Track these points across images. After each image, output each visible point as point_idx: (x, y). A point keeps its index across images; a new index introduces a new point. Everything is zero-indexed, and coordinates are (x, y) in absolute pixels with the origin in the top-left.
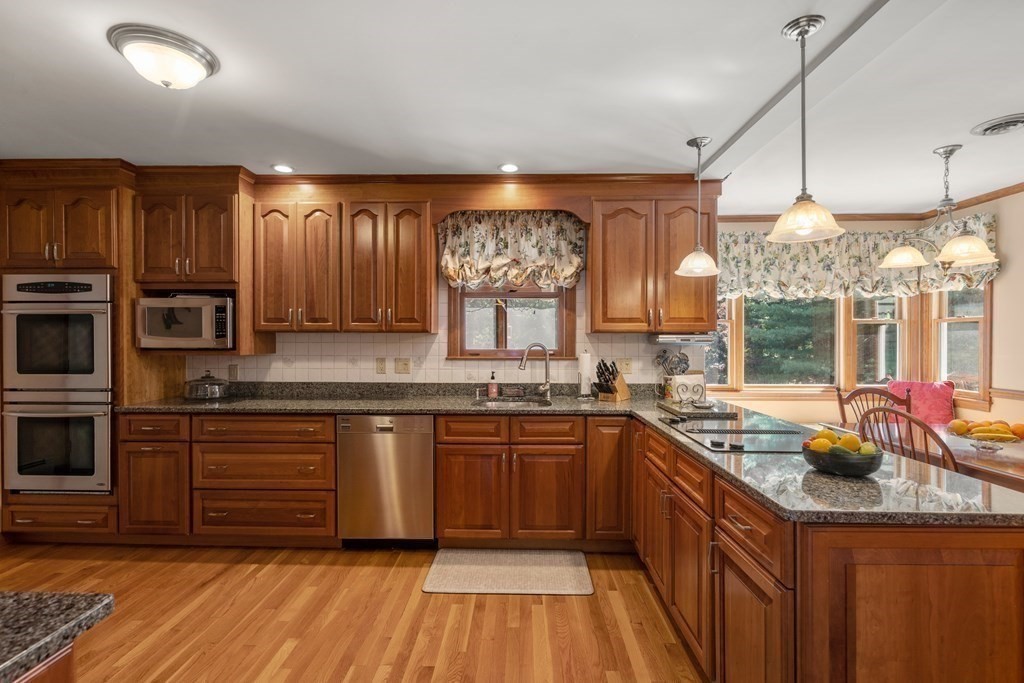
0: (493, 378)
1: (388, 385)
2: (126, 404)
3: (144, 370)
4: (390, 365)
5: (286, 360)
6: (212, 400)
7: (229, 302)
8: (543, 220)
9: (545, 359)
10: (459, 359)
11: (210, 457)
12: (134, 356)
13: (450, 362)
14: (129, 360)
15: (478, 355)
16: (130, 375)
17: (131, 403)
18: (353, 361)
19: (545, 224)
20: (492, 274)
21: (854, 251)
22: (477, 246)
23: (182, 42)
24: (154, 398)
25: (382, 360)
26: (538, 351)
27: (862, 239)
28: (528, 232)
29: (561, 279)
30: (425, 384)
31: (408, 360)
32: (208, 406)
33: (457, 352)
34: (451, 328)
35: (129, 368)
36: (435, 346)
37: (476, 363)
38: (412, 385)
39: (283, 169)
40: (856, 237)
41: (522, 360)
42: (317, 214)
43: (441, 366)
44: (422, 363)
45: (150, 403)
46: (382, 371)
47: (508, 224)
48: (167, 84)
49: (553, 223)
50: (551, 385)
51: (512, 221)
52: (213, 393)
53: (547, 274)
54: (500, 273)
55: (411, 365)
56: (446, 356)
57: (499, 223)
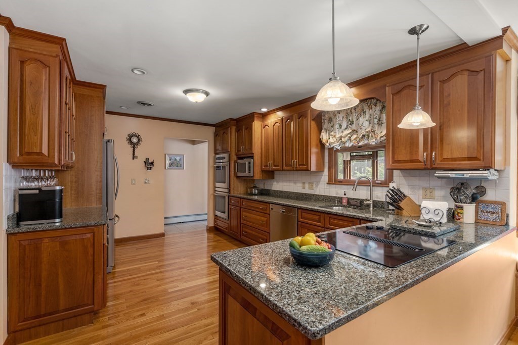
0: (345, 194)
1: (305, 194)
2: (232, 193)
3: (238, 183)
4: (307, 185)
5: (277, 182)
6: (255, 195)
7: (252, 161)
8: (372, 104)
9: (370, 186)
10: (334, 184)
11: (244, 213)
12: (235, 178)
13: (329, 185)
14: (233, 180)
15: (342, 182)
16: (234, 184)
17: (234, 194)
18: (295, 183)
19: (373, 107)
20: (343, 139)
22: (337, 126)
23: (197, 91)
24: (242, 192)
25: (304, 183)
26: (366, 181)
28: (365, 113)
29: (379, 138)
30: (318, 195)
31: (313, 183)
32: (254, 197)
33: (332, 180)
34: (330, 168)
35: (233, 182)
36: (323, 177)
37: (340, 186)
38: (314, 195)
39: (264, 110)
41: (354, 185)
42: (277, 124)
43: (326, 187)
44: (318, 185)
45: (240, 194)
46: (304, 188)
48: (196, 102)
49: (378, 105)
50: (374, 201)
52: (255, 192)
53: (372, 136)
54: (347, 138)
55: (314, 186)
56: (327, 182)
57: (349, 111)
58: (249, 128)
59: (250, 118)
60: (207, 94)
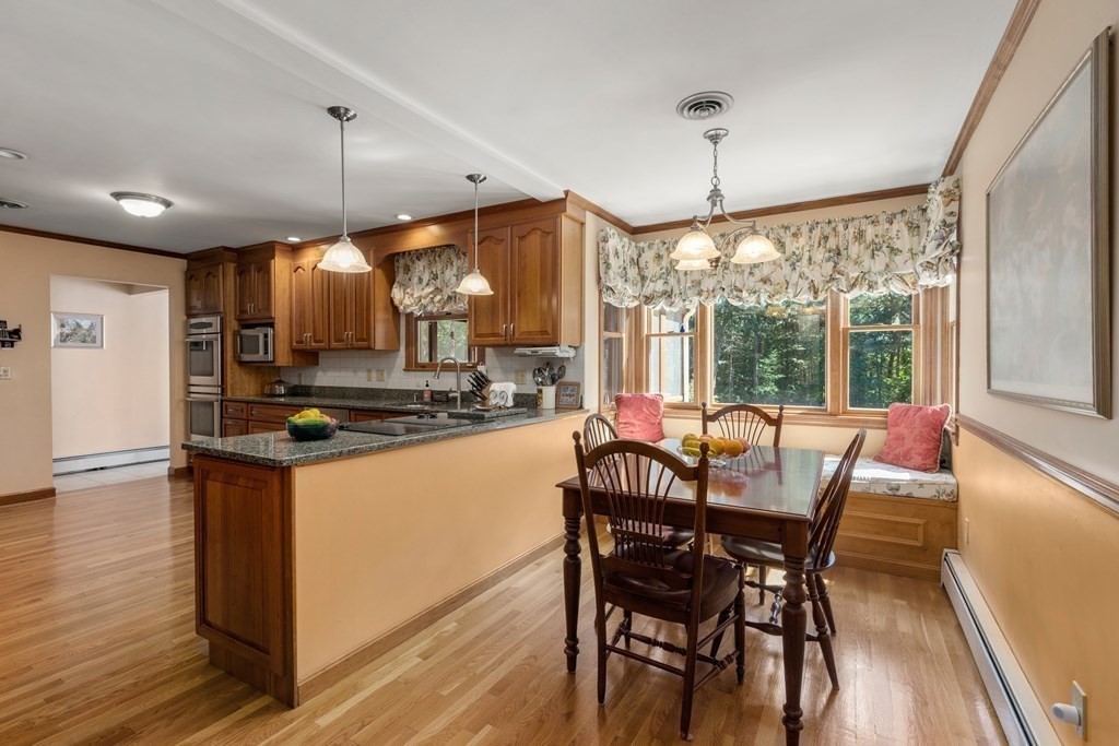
0: (427, 386)
1: (372, 389)
2: (229, 395)
3: (243, 375)
4: (374, 374)
5: (324, 371)
6: (281, 396)
7: (270, 331)
10: (413, 370)
12: (236, 366)
13: (407, 373)
14: (232, 369)
15: (424, 367)
16: (232, 378)
17: (233, 394)
18: (355, 371)
19: (463, 256)
20: (423, 301)
21: (832, 243)
22: (416, 280)
24: (251, 393)
25: (369, 371)
27: (840, 227)
30: (391, 390)
31: (383, 371)
32: (277, 399)
33: (412, 365)
34: (407, 346)
35: (232, 373)
36: (398, 360)
37: (421, 373)
38: (384, 390)
39: (295, 239)
40: (833, 225)
43: (400, 376)
44: (391, 373)
45: (247, 395)
46: (369, 379)
47: (437, 258)
51: (440, 256)
52: (280, 391)
54: (428, 299)
55: (385, 375)
56: (404, 367)
57: (432, 259)
58: (265, 270)
59: (265, 251)
60: (168, 204)
